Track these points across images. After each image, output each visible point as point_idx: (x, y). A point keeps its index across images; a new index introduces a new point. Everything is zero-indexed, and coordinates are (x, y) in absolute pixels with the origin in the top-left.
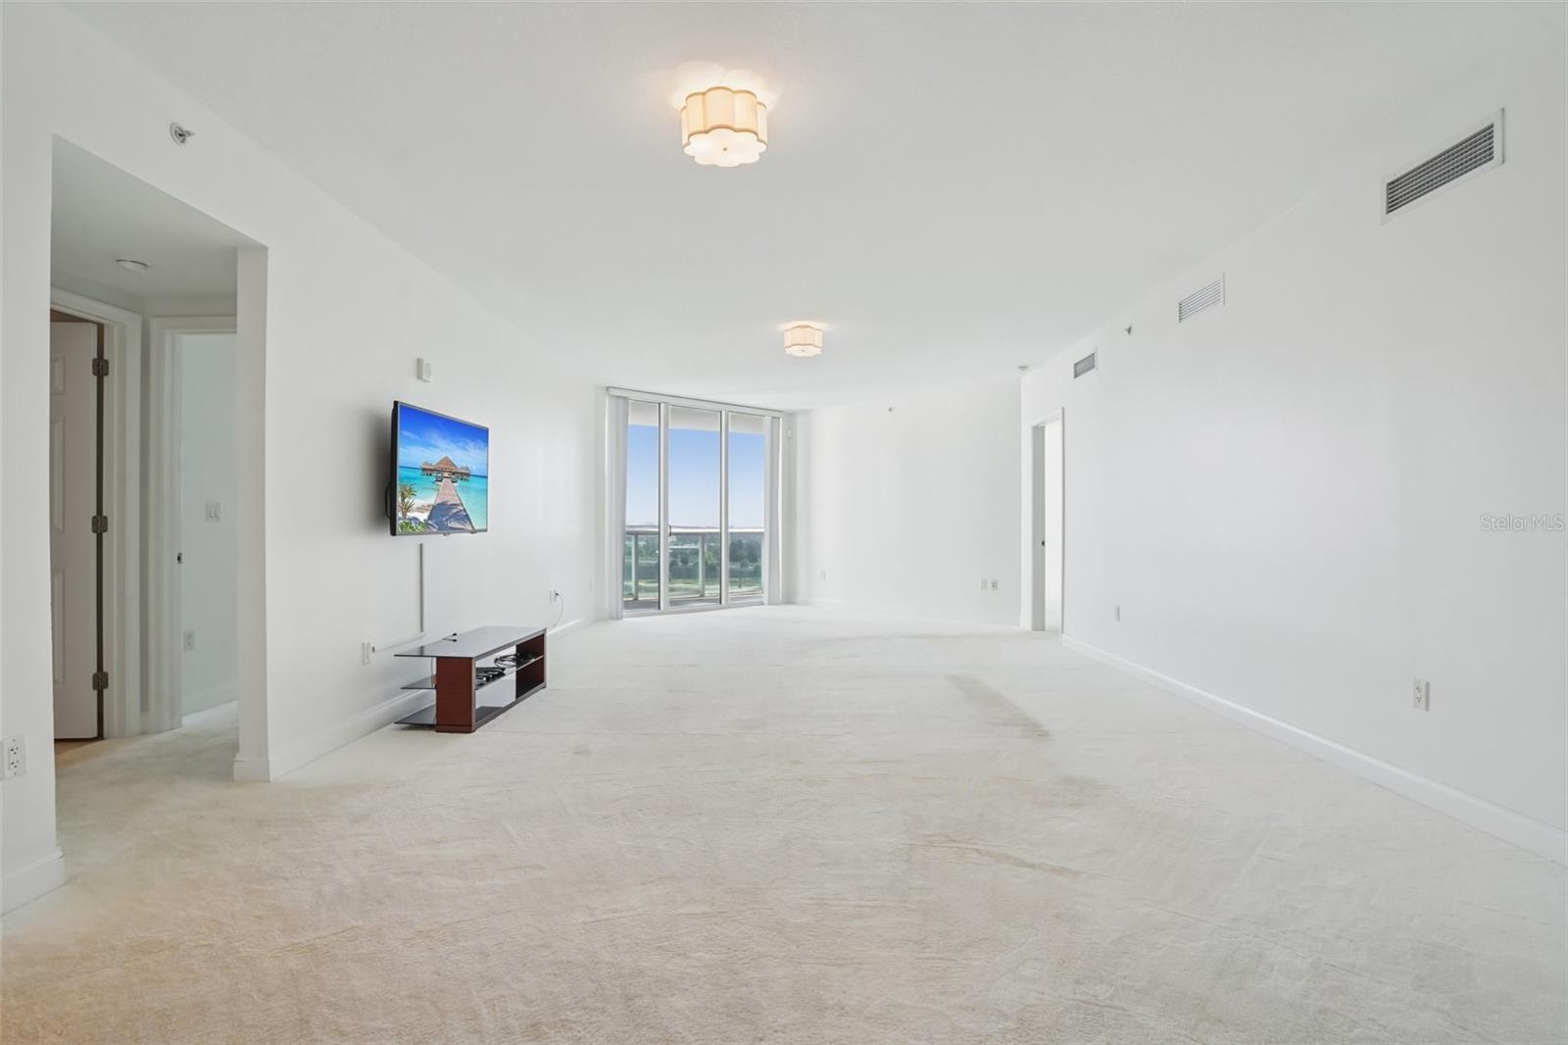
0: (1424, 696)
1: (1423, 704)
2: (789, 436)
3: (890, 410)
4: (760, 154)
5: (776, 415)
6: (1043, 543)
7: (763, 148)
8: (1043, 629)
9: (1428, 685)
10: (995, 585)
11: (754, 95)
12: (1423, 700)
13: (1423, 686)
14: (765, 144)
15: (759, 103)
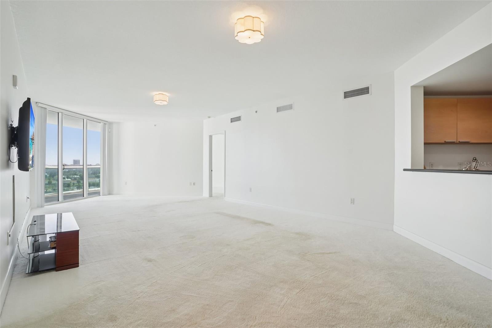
0: (353, 201)
1: (353, 203)
2: (109, 131)
3: (155, 125)
4: (261, 39)
5: (105, 123)
6: (212, 171)
7: (262, 37)
8: (212, 197)
9: (354, 199)
10: (194, 184)
11: (259, 18)
12: (353, 202)
13: (353, 199)
14: (264, 36)
15: (262, 21)
